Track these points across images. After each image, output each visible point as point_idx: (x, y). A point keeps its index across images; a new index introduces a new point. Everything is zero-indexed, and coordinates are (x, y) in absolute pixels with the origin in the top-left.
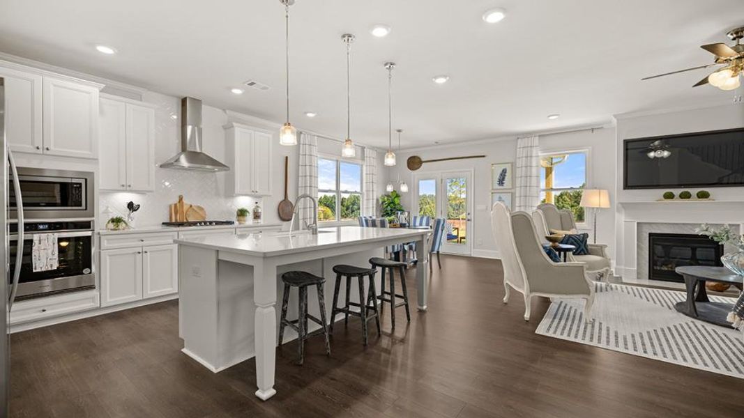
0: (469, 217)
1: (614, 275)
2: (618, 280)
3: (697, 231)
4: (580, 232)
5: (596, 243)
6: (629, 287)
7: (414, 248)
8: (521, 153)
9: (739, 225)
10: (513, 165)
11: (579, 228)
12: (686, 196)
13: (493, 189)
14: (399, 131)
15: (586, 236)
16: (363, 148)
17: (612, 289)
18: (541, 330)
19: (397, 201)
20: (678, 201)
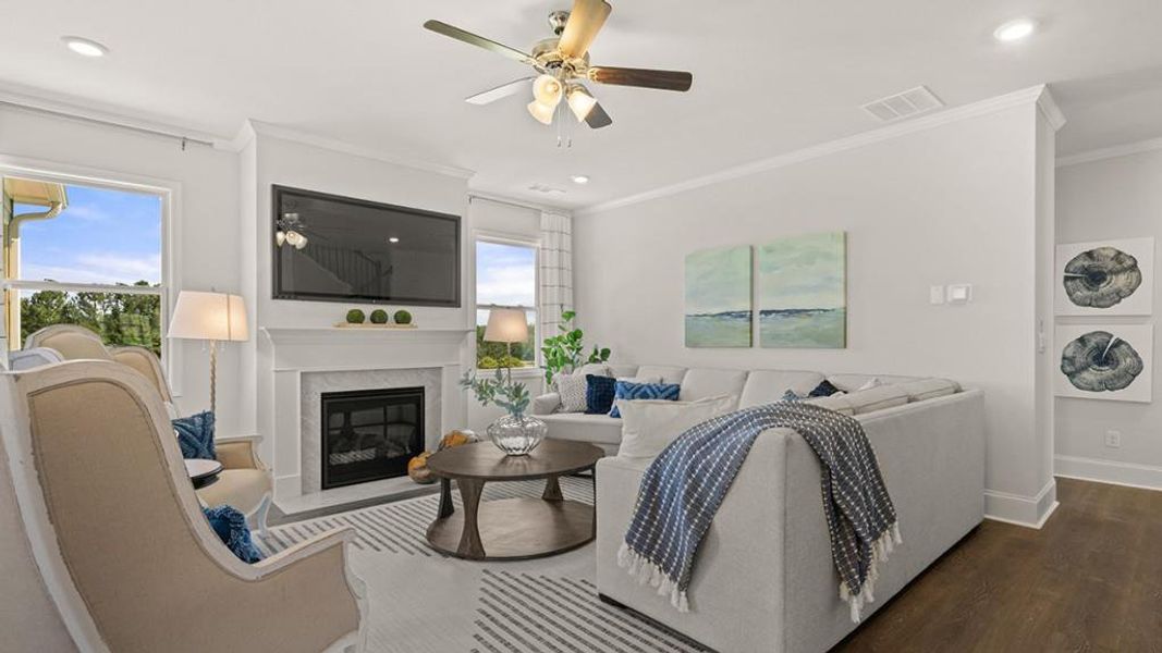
9: (440, 368)
12: (379, 318)
15: (207, 419)
20: (367, 327)
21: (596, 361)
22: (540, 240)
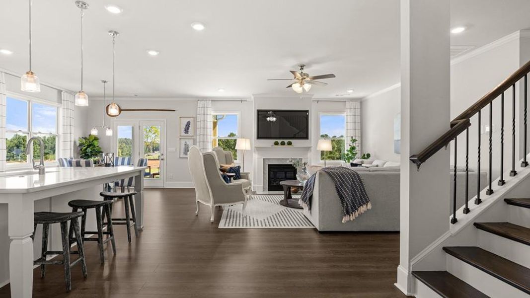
0: (162, 157)
1: (253, 191)
2: (255, 193)
3: (288, 163)
4: (236, 165)
5: (244, 172)
6: (260, 196)
7: (120, 184)
8: (200, 111)
9: (302, 159)
10: (195, 119)
11: (236, 163)
12: (283, 144)
13: (180, 136)
14: (105, 82)
15: (239, 167)
16: (60, 92)
17: (252, 198)
18: (221, 225)
19: (96, 143)
20: (280, 146)
21: (365, 158)
22: (345, 113)
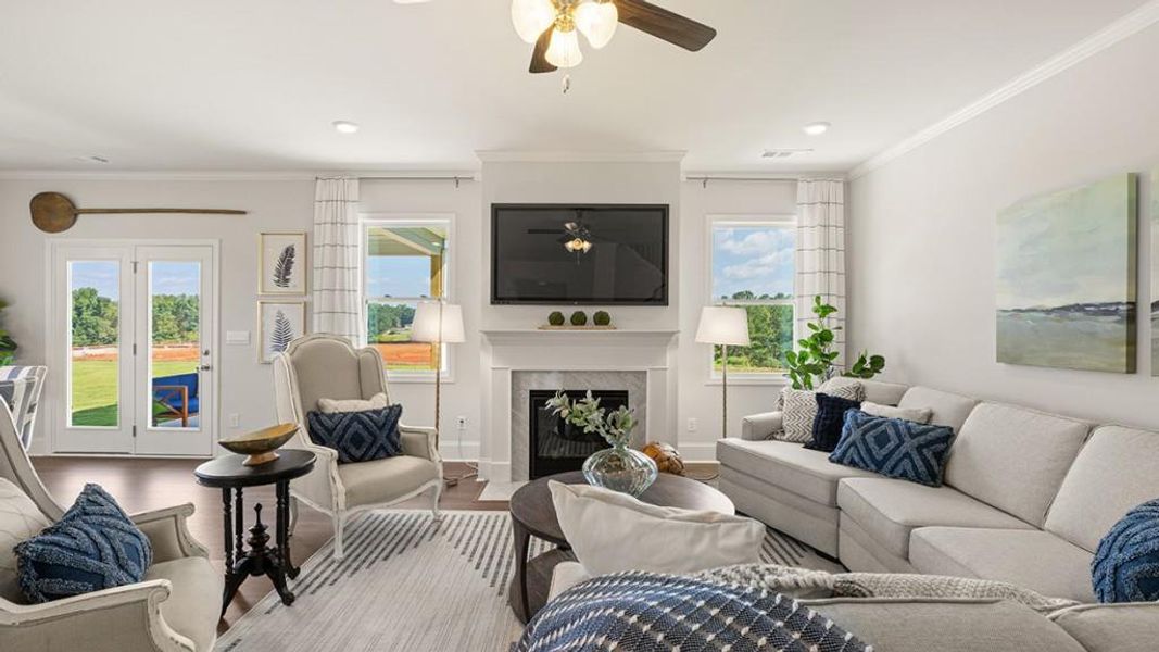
0: (206, 360)
1: (478, 479)
2: (477, 493)
8: (322, 212)
9: (645, 372)
10: (308, 238)
12: (579, 320)
13: (264, 294)
15: (396, 411)
20: (568, 330)
21: (865, 374)
22: (796, 218)
